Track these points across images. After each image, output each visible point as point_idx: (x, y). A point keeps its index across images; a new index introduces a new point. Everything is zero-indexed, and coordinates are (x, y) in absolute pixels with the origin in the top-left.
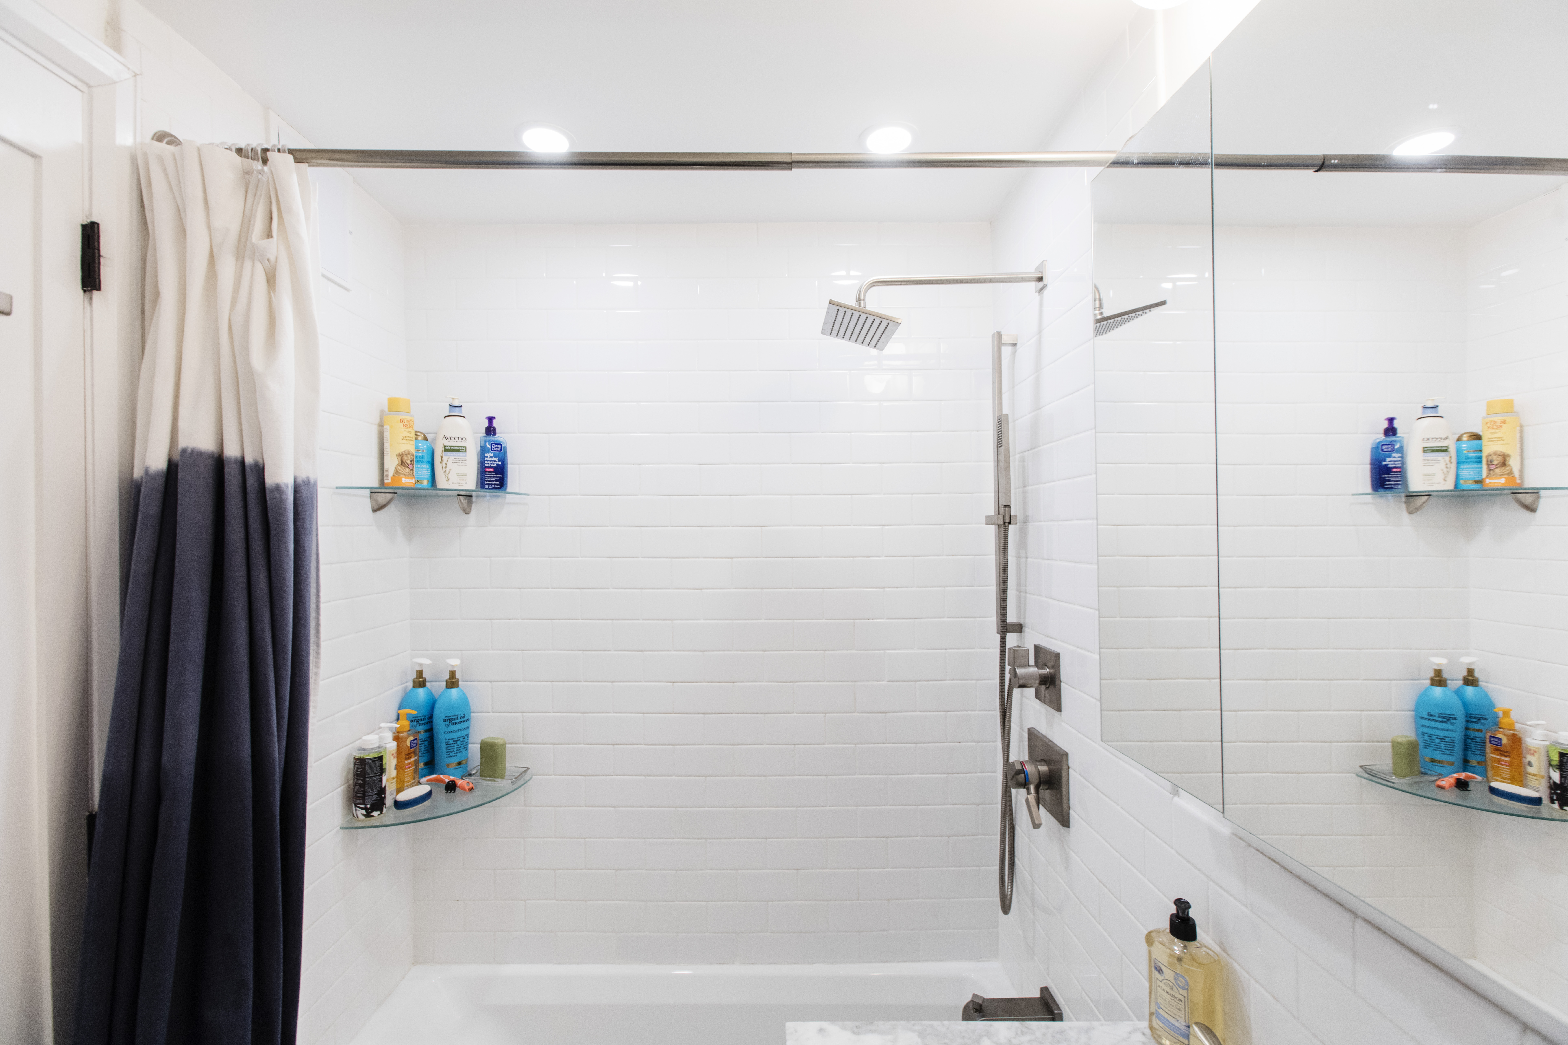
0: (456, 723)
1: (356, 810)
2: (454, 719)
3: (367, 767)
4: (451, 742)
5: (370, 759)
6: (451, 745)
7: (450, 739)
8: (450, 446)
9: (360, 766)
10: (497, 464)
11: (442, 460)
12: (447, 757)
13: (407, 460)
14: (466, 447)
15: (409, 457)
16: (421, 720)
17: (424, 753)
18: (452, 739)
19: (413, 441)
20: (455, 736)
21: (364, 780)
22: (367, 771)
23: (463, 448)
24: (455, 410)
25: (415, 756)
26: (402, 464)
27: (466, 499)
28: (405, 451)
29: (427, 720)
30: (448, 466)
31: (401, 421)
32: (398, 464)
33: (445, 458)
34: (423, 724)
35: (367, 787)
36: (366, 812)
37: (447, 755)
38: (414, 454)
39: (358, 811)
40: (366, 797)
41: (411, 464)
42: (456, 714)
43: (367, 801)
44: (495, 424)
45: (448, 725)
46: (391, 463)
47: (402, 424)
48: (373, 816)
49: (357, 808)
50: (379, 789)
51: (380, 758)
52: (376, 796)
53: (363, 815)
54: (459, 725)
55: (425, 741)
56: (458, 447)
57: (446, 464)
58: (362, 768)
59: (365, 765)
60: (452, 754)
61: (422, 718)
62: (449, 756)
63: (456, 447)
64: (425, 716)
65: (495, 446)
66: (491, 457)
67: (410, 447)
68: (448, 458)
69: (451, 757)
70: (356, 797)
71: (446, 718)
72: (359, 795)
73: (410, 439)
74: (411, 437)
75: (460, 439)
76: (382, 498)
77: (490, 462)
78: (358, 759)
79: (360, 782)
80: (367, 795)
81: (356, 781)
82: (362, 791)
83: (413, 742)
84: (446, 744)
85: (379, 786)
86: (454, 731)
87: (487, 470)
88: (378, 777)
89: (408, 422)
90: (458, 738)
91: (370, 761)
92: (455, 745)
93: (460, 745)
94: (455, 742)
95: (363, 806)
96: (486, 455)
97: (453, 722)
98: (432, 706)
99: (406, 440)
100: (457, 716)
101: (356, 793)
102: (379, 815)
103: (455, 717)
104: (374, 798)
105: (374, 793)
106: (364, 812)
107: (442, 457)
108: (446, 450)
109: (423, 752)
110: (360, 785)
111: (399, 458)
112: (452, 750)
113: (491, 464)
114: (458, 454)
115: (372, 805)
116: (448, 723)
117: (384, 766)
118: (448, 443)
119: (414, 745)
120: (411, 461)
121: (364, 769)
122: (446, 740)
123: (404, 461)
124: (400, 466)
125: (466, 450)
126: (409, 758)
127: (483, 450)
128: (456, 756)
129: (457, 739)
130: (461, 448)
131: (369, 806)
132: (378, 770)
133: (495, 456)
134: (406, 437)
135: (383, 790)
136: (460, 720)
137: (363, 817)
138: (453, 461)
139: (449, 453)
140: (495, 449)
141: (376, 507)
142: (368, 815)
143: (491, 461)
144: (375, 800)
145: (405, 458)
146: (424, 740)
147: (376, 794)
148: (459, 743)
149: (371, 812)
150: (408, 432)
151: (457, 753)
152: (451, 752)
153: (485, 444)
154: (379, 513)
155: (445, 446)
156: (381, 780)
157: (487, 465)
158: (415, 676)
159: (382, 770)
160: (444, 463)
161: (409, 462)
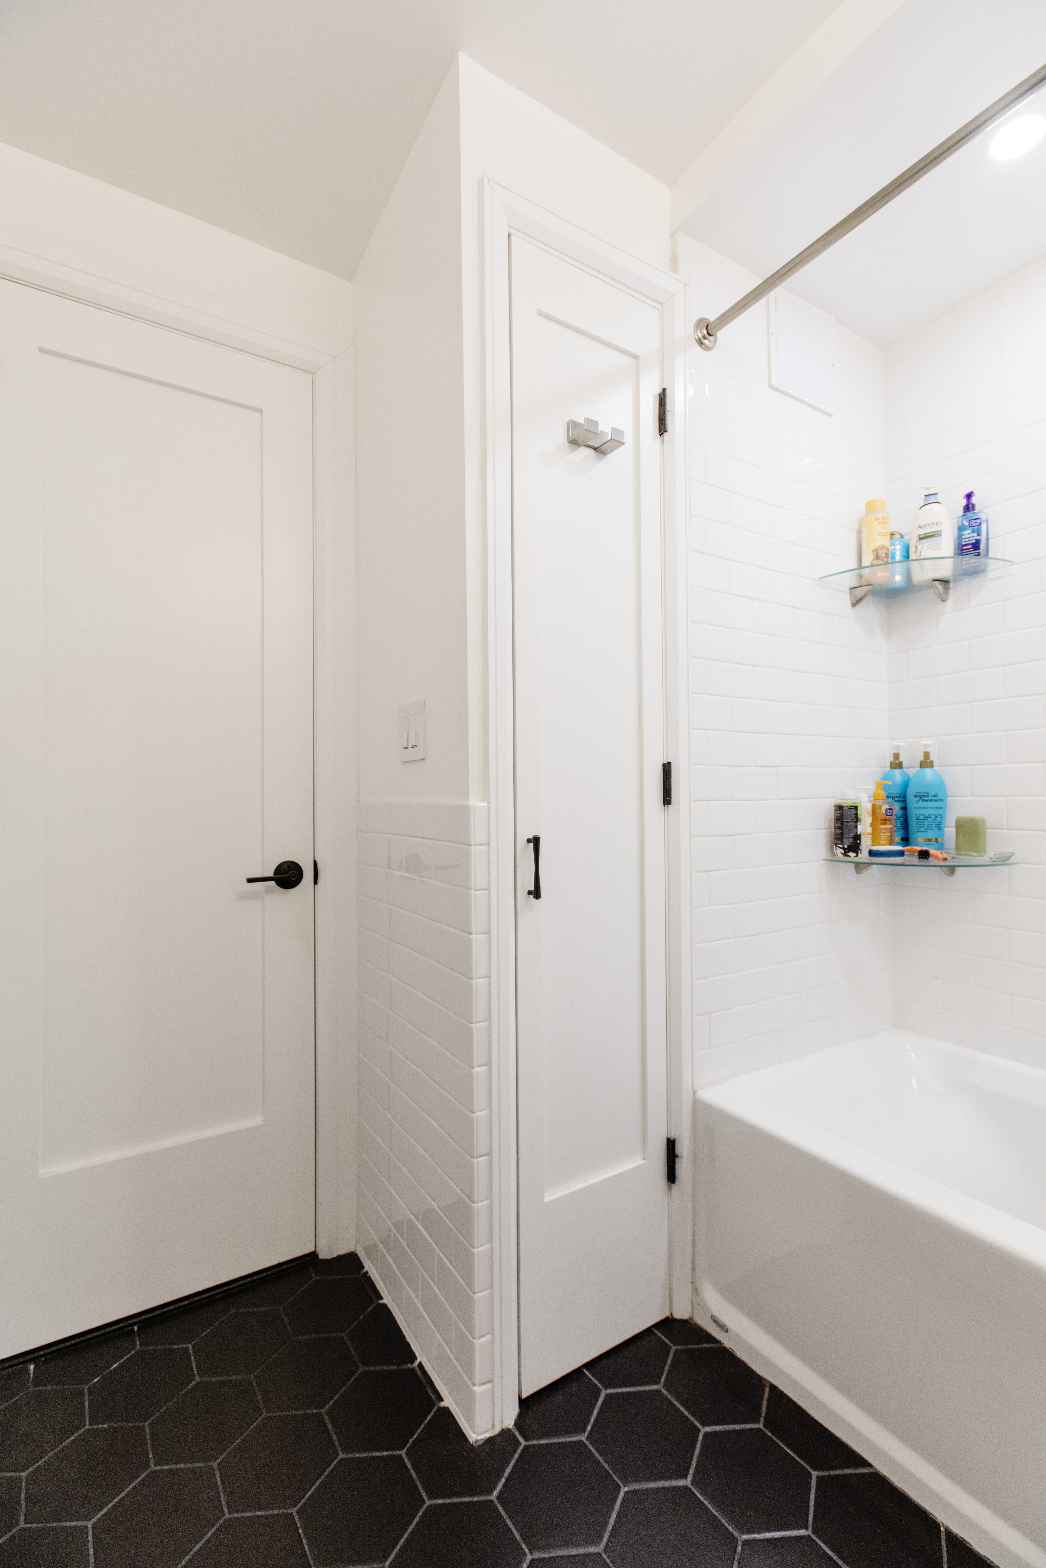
0: (927, 801)
1: (836, 849)
2: (924, 796)
3: (844, 813)
4: (922, 817)
5: (847, 806)
6: (922, 821)
7: (921, 815)
8: (925, 534)
9: (839, 812)
10: (976, 540)
11: (917, 550)
12: (918, 831)
13: (882, 553)
14: (940, 531)
15: (884, 551)
16: (897, 797)
17: (899, 829)
18: (923, 815)
19: (887, 536)
20: (927, 812)
21: (842, 824)
22: (845, 817)
23: (938, 533)
24: (930, 498)
25: (891, 824)
26: (877, 558)
27: (941, 584)
28: (880, 546)
29: (902, 799)
30: (922, 553)
31: (877, 519)
32: (873, 559)
33: (919, 547)
34: (899, 801)
35: (844, 830)
36: (844, 851)
37: (917, 829)
38: (889, 548)
39: (837, 850)
40: (844, 839)
41: (886, 557)
42: (927, 791)
43: (844, 841)
44: (974, 500)
45: (919, 801)
46: (868, 559)
47: (877, 522)
48: (849, 856)
49: (837, 848)
50: (854, 834)
51: (856, 808)
52: (852, 839)
53: (842, 853)
54: (930, 802)
55: (901, 817)
56: (933, 532)
57: (920, 552)
58: (840, 813)
59: (843, 811)
60: (922, 829)
61: (898, 795)
62: (919, 830)
63: (931, 533)
64: (900, 794)
65: (974, 521)
66: (969, 534)
67: (885, 541)
68: (923, 546)
69: (921, 831)
70: (836, 838)
71: (916, 794)
72: (838, 836)
73: (884, 534)
74: (886, 533)
75: (935, 524)
76: (859, 593)
77: (967, 540)
78: (838, 806)
79: (839, 825)
80: (844, 836)
81: (836, 825)
82: (841, 833)
83: (889, 811)
84: (917, 819)
85: (855, 831)
86: (925, 808)
87: (964, 548)
88: (854, 823)
89: (883, 519)
90: (929, 815)
91: (847, 808)
92: (926, 821)
93: (931, 823)
94: (926, 818)
95: (841, 846)
96: (963, 533)
97: (924, 798)
98: (905, 786)
99: (881, 535)
100: (928, 793)
101: (836, 835)
102: (855, 856)
103: (926, 794)
104: (851, 840)
105: (850, 837)
106: (842, 851)
107: (916, 547)
108: (920, 539)
109: (899, 827)
110: (839, 828)
111: (875, 553)
112: (922, 826)
113: (969, 541)
114: (932, 539)
115: (848, 846)
116: (918, 799)
117: (859, 816)
118: (922, 532)
119: (889, 814)
120: (886, 554)
121: (842, 814)
122: (916, 814)
123: (879, 554)
124: (875, 560)
125: (941, 534)
126: (886, 824)
127: (961, 529)
128: (926, 832)
129: (927, 816)
130: (936, 533)
131: (846, 847)
132: (854, 817)
133: (973, 532)
134: (881, 533)
135: (857, 837)
136: (930, 798)
137: (842, 856)
138: (928, 548)
139: (923, 541)
140: (974, 525)
141: (855, 601)
142: (845, 854)
143: (969, 538)
144: (851, 843)
145: (880, 552)
146: (899, 816)
147: (852, 838)
148: (930, 820)
149: (848, 852)
150: (883, 528)
151: (927, 829)
152: (922, 827)
153: (963, 522)
154: (858, 607)
155: (919, 536)
156: (856, 827)
157: (964, 543)
158: (892, 760)
159: (857, 820)
160: (918, 552)
161: (884, 555)
